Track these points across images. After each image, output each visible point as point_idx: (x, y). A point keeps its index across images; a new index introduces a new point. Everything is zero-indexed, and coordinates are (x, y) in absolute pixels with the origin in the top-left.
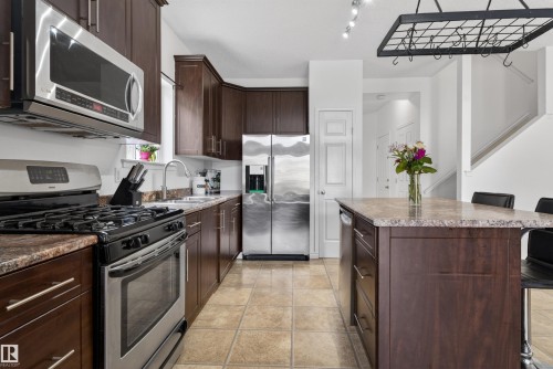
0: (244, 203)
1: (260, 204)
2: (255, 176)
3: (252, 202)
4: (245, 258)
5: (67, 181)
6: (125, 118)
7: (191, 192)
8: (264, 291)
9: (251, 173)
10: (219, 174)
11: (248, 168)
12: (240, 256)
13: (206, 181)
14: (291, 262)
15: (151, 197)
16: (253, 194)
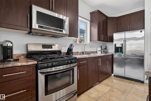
0: (114, 57)
1: (120, 58)
2: (118, 48)
3: (117, 57)
4: (114, 76)
5: (52, 48)
6: (62, 31)
7: (96, 52)
8: (115, 90)
9: (117, 46)
10: (107, 47)
11: (115, 45)
12: (113, 75)
13: (102, 49)
14: (134, 82)
15: (80, 53)
16: (118, 54)
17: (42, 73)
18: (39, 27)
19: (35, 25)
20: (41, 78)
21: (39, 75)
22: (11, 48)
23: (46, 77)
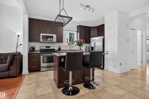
5: (50, 48)
11: (91, 45)
17: (42, 55)
18: (43, 40)
19: (41, 40)
20: (42, 57)
21: (41, 56)
22: (34, 48)
23: (43, 57)
